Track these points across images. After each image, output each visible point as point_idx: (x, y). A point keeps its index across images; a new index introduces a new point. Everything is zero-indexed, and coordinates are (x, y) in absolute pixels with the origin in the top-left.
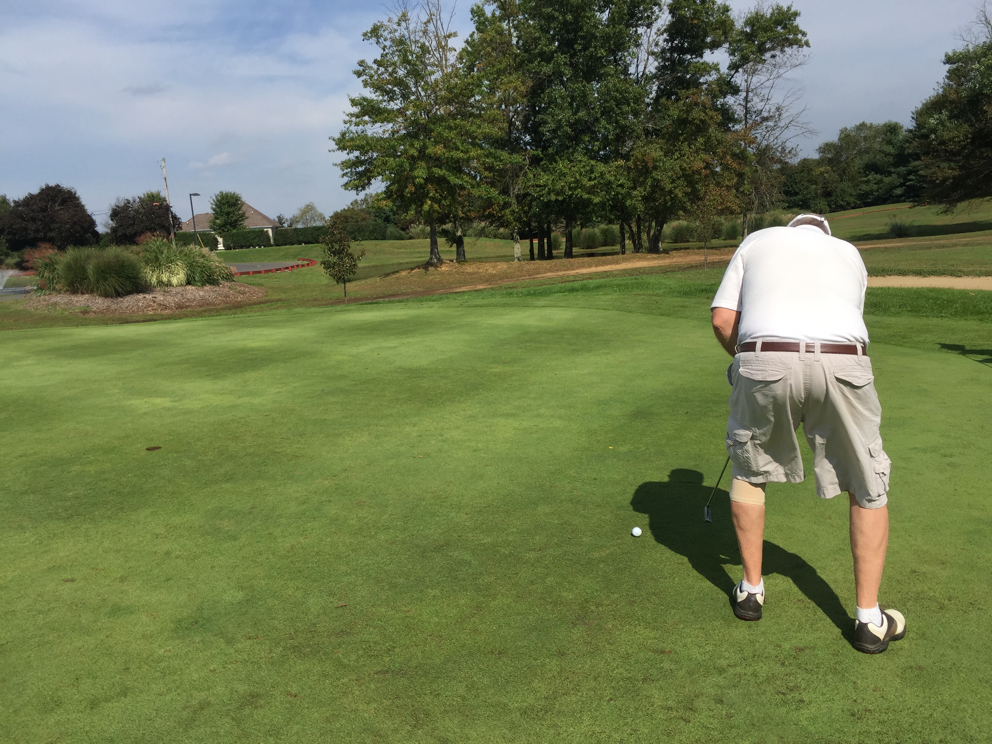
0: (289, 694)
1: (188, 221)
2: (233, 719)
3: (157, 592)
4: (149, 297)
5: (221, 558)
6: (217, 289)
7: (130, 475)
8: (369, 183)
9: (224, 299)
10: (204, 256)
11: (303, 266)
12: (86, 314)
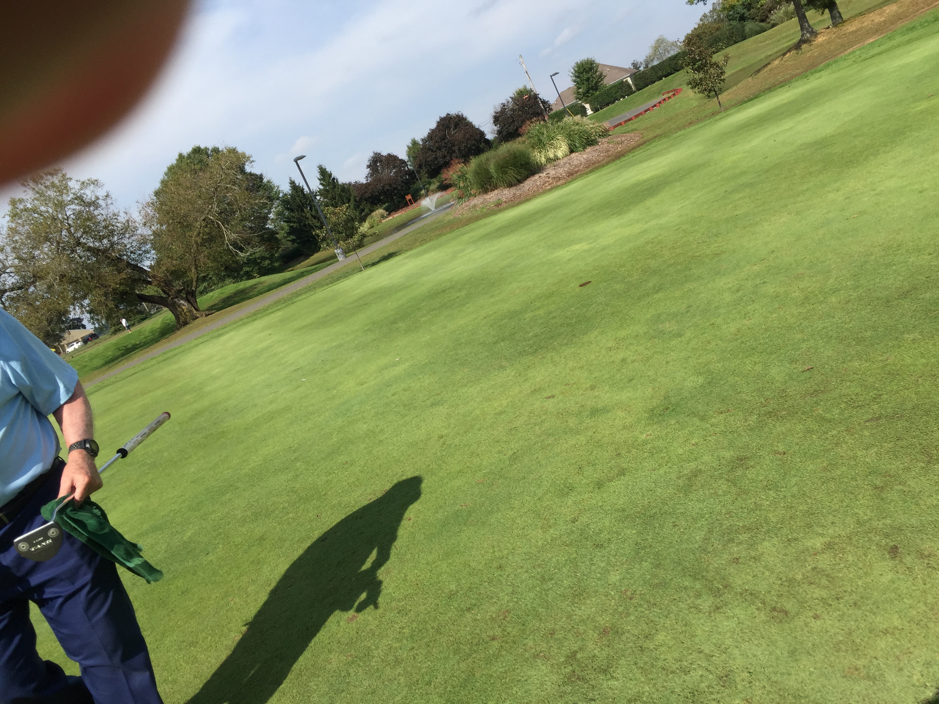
0: (777, 452)
1: (556, 101)
2: (727, 480)
3: (625, 392)
4: (543, 175)
5: (672, 354)
6: (597, 147)
7: (572, 309)
9: (606, 154)
10: (578, 124)
11: (669, 98)
12: (498, 205)
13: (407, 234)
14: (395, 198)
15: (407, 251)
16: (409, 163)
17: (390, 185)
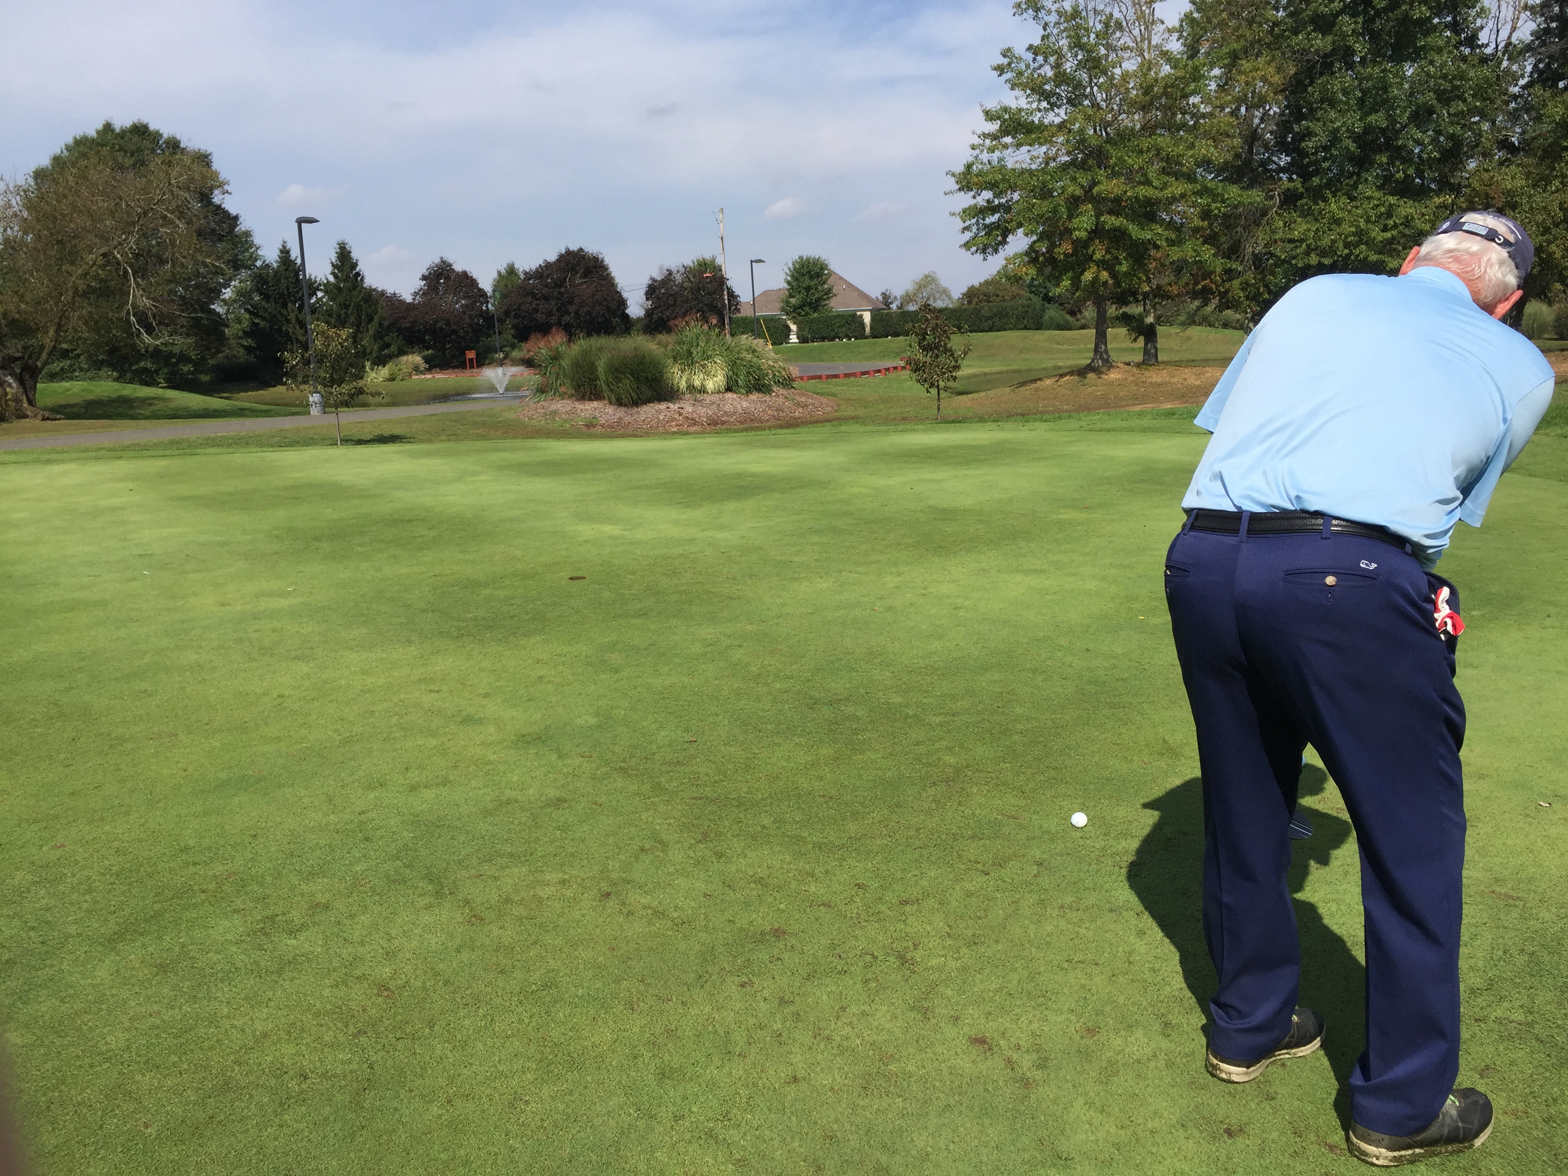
3: (514, 710)
4: (674, 407)
5: (592, 687)
6: (767, 398)
7: (539, 602)
8: (1004, 242)
9: (776, 413)
10: (754, 351)
12: (590, 425)
13: (435, 415)
14: (448, 346)
15: (421, 441)
16: (491, 301)
17: (448, 323)
